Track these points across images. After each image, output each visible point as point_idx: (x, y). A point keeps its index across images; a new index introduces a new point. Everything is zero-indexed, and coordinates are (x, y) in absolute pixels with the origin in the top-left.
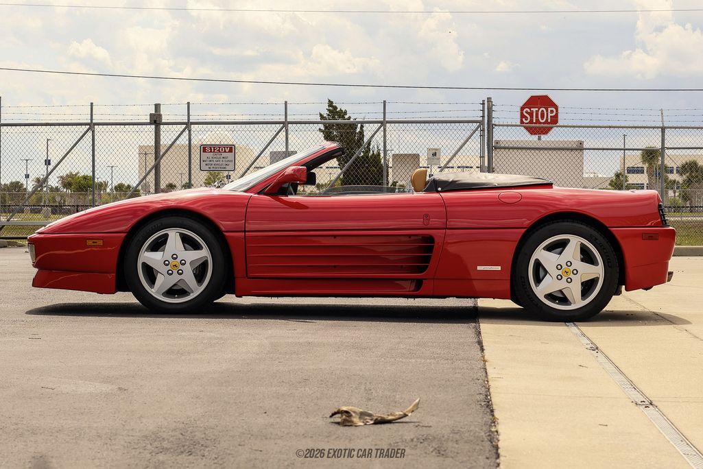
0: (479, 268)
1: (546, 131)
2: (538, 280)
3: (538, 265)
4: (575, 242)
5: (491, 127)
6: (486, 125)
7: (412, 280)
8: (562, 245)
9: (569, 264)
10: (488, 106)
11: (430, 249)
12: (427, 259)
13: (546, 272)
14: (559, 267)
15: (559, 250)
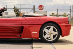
0: (33, 33)
1: (42, 10)
2: (45, 35)
3: (45, 32)
4: (52, 27)
5: (35, 9)
6: (34, 9)
7: (19, 35)
8: (49, 28)
9: (51, 32)
10: (34, 6)
11: (23, 29)
12: (22, 31)
13: (46, 33)
14: (49, 32)
15: (48, 29)
